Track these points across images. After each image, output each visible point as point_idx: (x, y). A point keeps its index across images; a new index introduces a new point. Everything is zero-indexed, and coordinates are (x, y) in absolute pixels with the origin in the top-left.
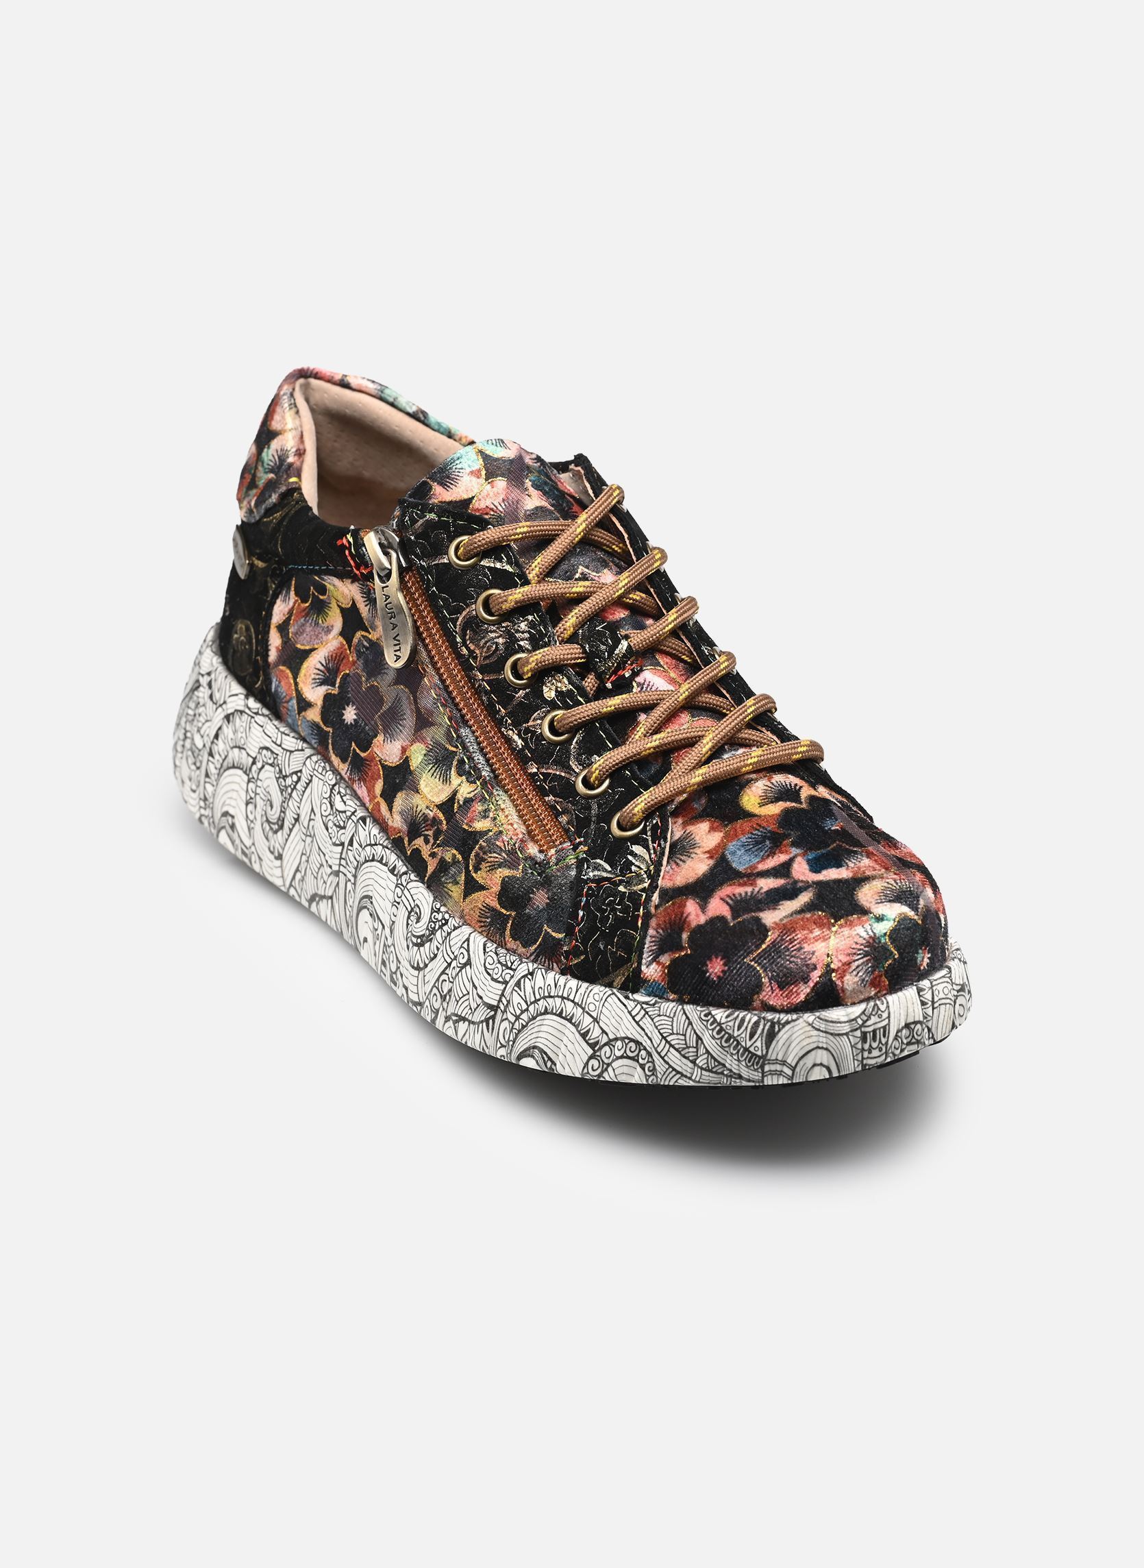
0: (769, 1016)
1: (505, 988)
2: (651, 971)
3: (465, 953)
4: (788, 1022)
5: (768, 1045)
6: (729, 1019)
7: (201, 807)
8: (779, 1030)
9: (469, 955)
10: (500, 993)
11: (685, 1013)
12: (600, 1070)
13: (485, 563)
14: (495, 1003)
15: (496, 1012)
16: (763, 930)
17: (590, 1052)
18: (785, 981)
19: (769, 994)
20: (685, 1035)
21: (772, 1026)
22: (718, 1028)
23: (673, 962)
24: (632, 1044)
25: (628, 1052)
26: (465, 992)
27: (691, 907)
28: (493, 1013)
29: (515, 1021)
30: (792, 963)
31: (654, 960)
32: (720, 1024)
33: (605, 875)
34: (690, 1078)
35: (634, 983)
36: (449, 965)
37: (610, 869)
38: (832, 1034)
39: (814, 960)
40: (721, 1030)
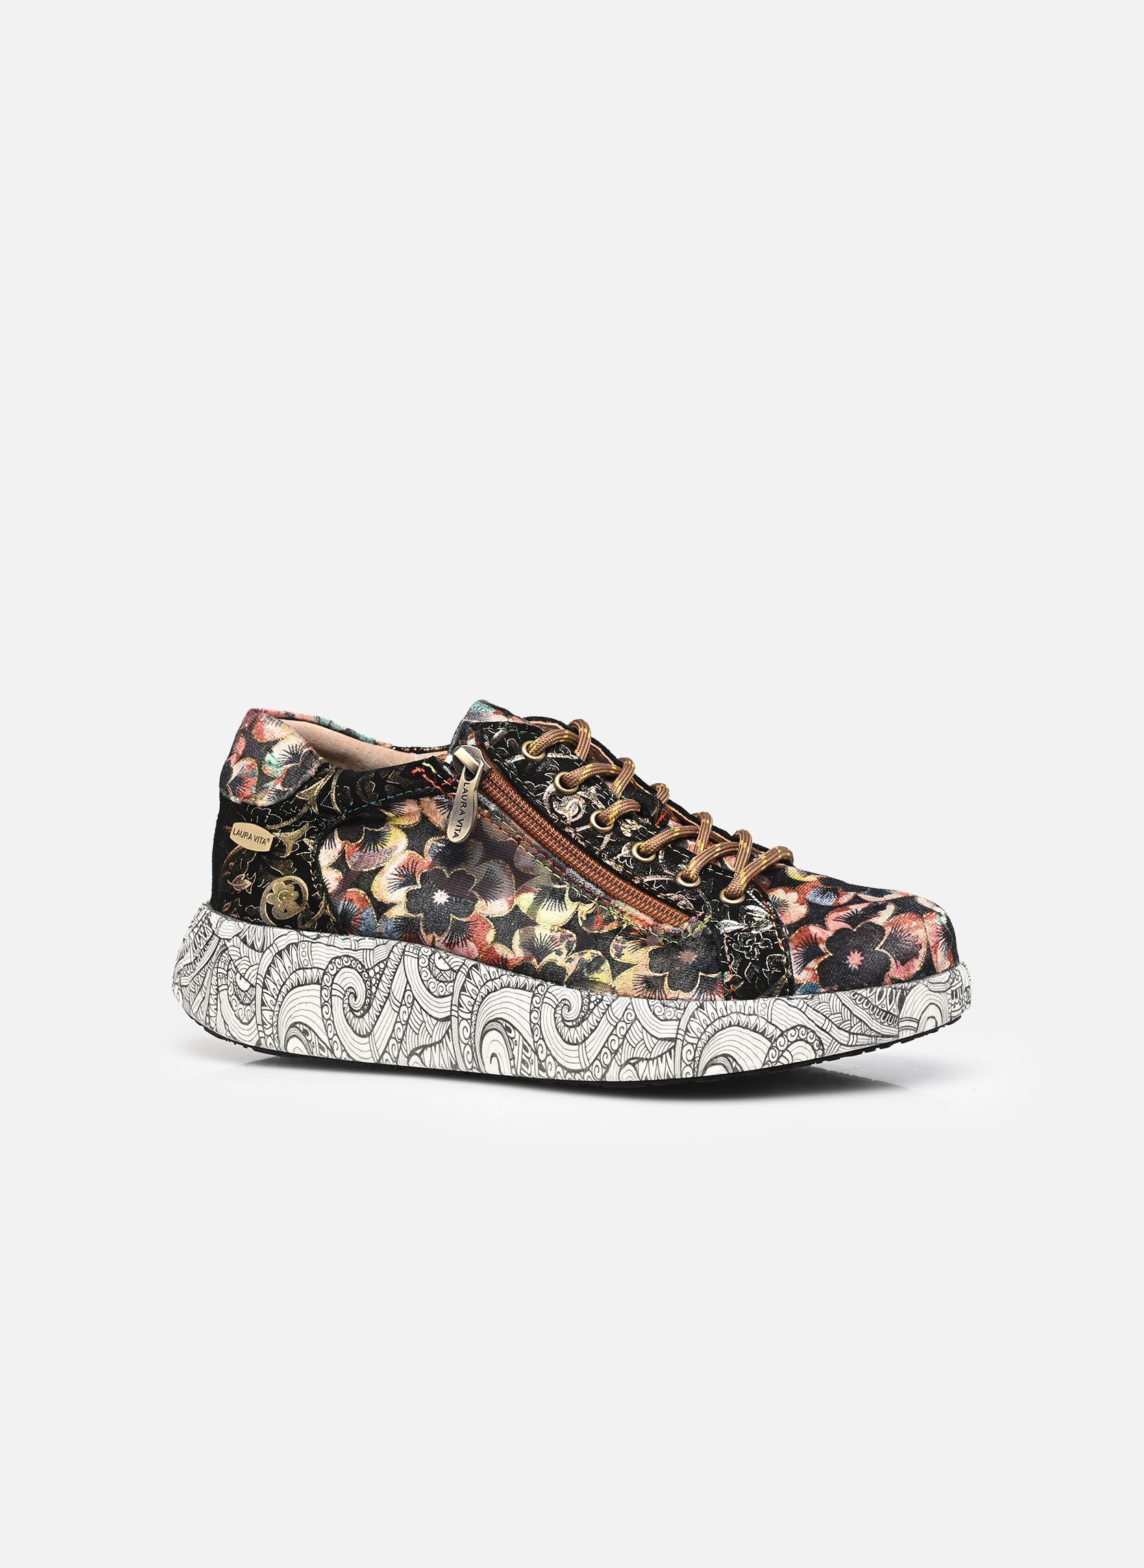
0: (899, 986)
1: (679, 1024)
2: (803, 977)
3: (632, 1013)
4: (912, 988)
5: (900, 1007)
6: (871, 994)
7: (259, 1031)
8: (907, 994)
9: (635, 1013)
10: (676, 1027)
11: (838, 997)
12: (777, 1057)
13: (549, 755)
14: (674, 1036)
15: (675, 1042)
16: (881, 930)
17: (769, 1044)
18: (905, 958)
19: (895, 971)
20: (841, 1013)
21: (902, 992)
22: (866, 1001)
23: (820, 965)
24: (803, 1029)
25: (801, 1035)
26: (639, 1040)
27: (814, 930)
28: (674, 1043)
29: (698, 1042)
30: (906, 946)
31: (804, 967)
32: (866, 998)
33: (736, 928)
34: (847, 1046)
35: (789, 989)
36: (615, 1027)
37: (738, 923)
38: (939, 992)
39: (919, 942)
40: (868, 1002)
